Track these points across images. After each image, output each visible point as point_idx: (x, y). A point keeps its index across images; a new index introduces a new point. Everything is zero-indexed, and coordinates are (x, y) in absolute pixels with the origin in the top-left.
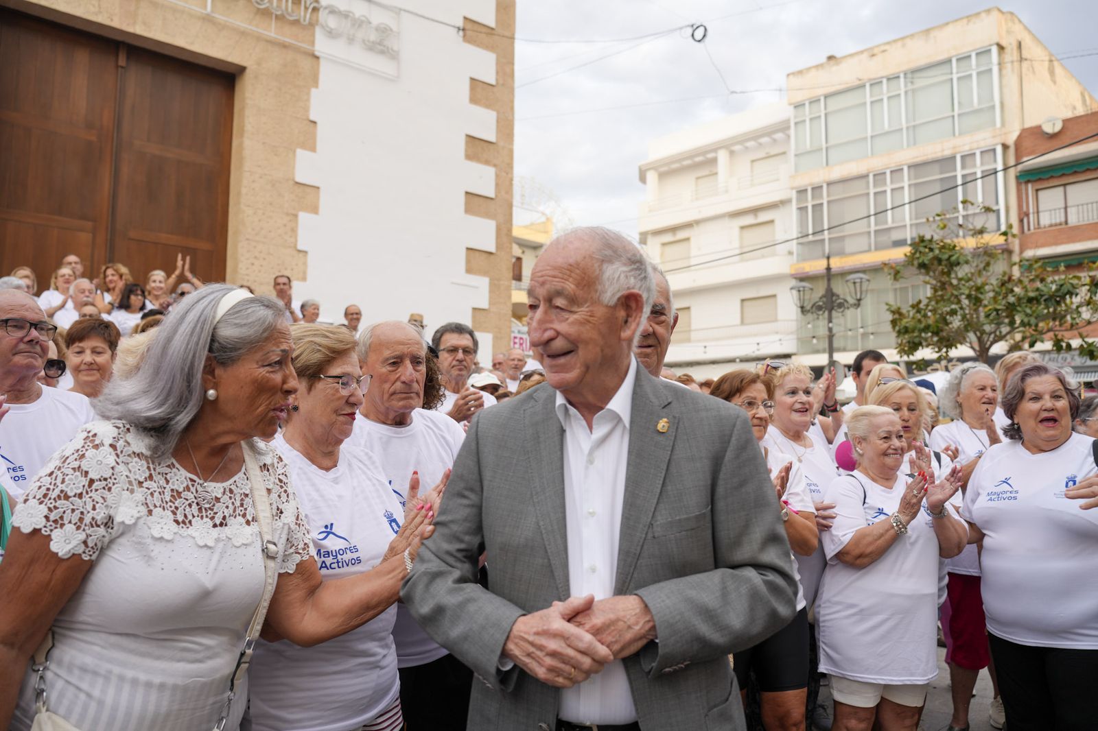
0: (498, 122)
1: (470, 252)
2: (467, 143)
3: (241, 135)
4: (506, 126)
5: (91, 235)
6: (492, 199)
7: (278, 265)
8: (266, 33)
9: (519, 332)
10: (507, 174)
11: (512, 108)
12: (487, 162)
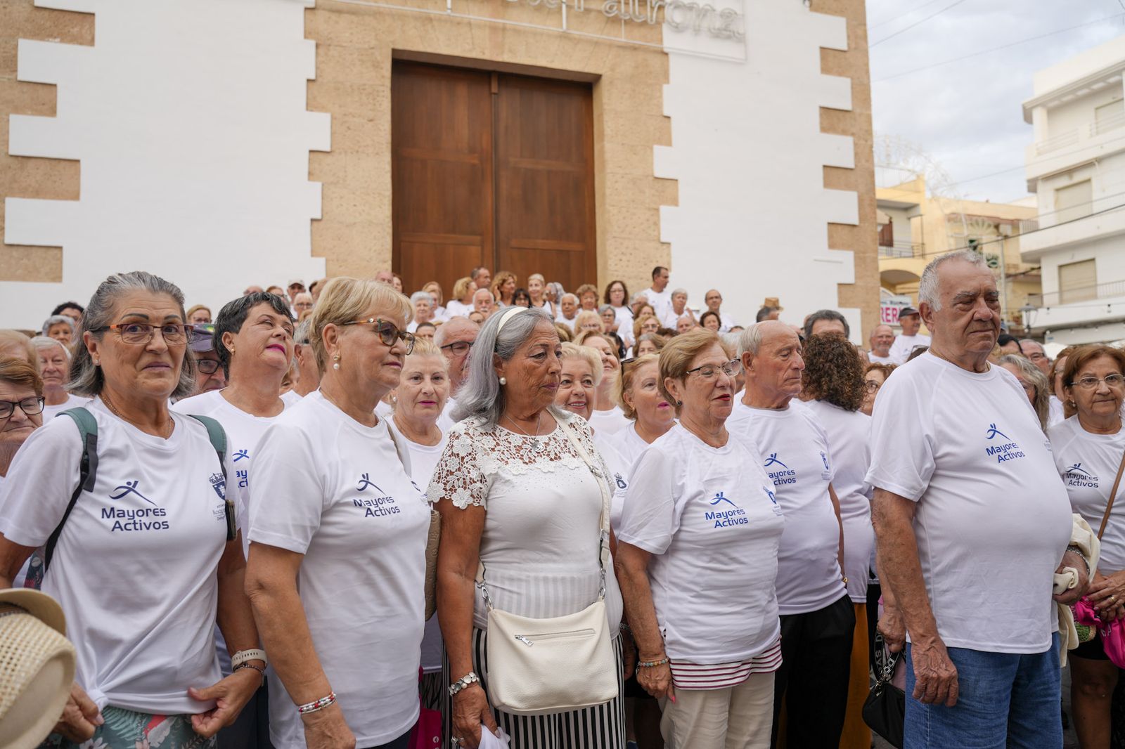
0: (852, 88)
1: (833, 227)
2: (821, 115)
3: (602, 140)
4: (862, 92)
5: (479, 248)
6: (851, 169)
7: (644, 258)
8: (617, 39)
9: (891, 302)
10: (866, 141)
11: (867, 72)
12: (844, 132)
